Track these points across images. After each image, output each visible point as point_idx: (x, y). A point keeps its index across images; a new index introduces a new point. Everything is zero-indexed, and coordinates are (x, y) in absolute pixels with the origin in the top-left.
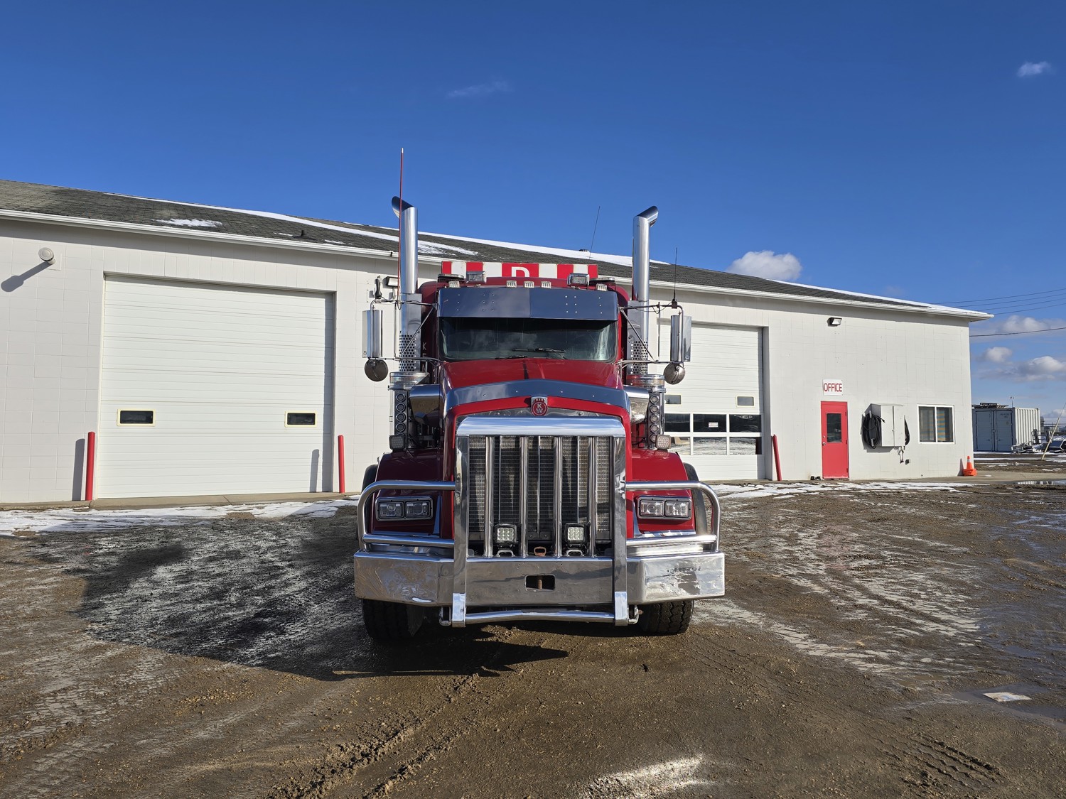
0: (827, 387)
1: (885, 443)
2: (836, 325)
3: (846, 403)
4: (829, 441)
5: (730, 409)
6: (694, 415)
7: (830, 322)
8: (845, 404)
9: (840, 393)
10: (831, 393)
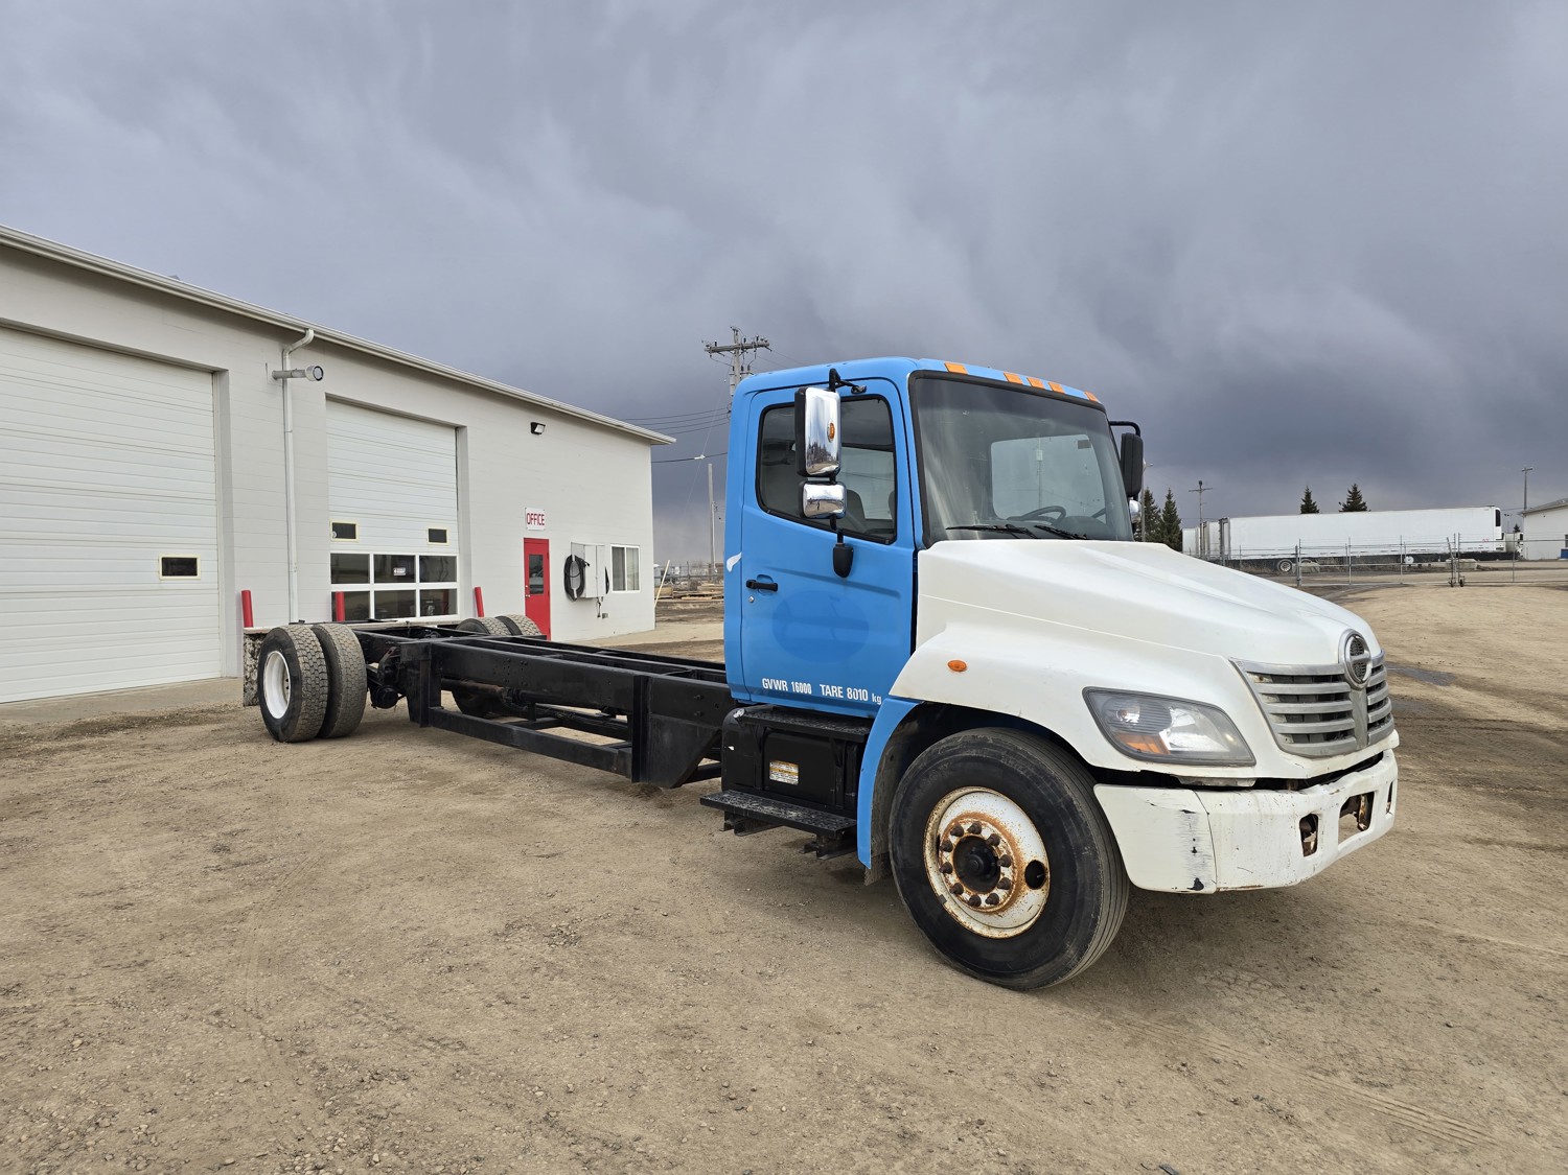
0: (532, 518)
1: (588, 592)
2: (538, 433)
3: (548, 541)
4: (532, 593)
5: (421, 547)
6: (375, 556)
7: (534, 426)
8: (546, 542)
9: (542, 527)
10: (534, 526)
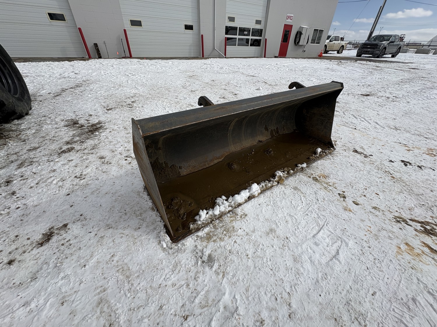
0: (288, 17)
1: (300, 43)
3: (293, 25)
4: (283, 42)
5: (252, 25)
6: (239, 28)
9: (291, 21)
10: (289, 20)
